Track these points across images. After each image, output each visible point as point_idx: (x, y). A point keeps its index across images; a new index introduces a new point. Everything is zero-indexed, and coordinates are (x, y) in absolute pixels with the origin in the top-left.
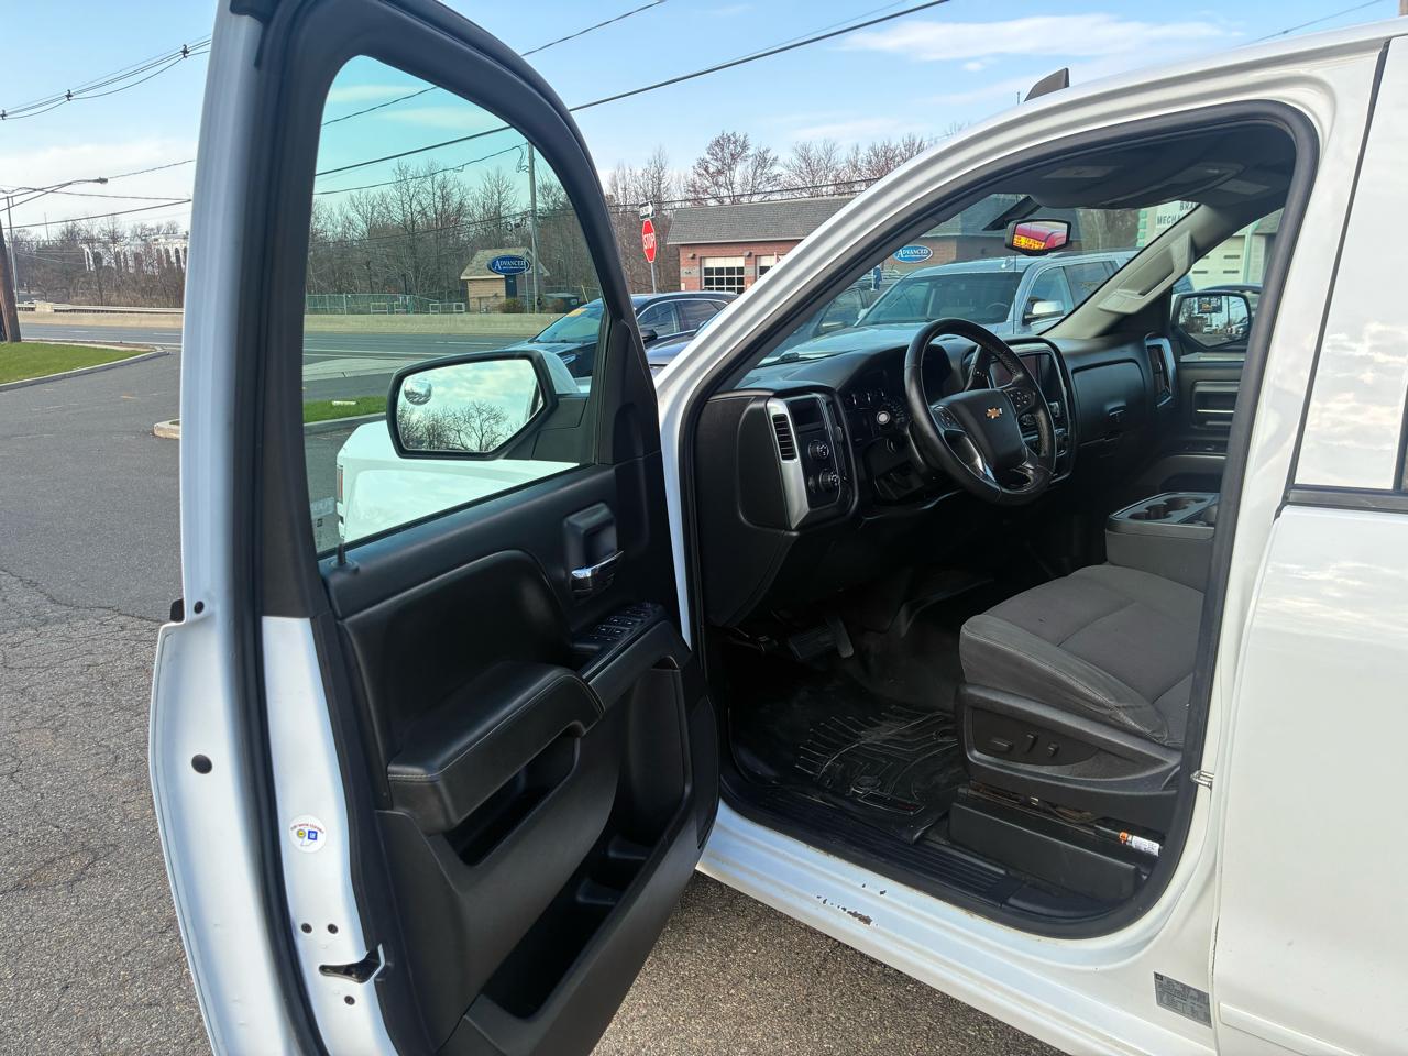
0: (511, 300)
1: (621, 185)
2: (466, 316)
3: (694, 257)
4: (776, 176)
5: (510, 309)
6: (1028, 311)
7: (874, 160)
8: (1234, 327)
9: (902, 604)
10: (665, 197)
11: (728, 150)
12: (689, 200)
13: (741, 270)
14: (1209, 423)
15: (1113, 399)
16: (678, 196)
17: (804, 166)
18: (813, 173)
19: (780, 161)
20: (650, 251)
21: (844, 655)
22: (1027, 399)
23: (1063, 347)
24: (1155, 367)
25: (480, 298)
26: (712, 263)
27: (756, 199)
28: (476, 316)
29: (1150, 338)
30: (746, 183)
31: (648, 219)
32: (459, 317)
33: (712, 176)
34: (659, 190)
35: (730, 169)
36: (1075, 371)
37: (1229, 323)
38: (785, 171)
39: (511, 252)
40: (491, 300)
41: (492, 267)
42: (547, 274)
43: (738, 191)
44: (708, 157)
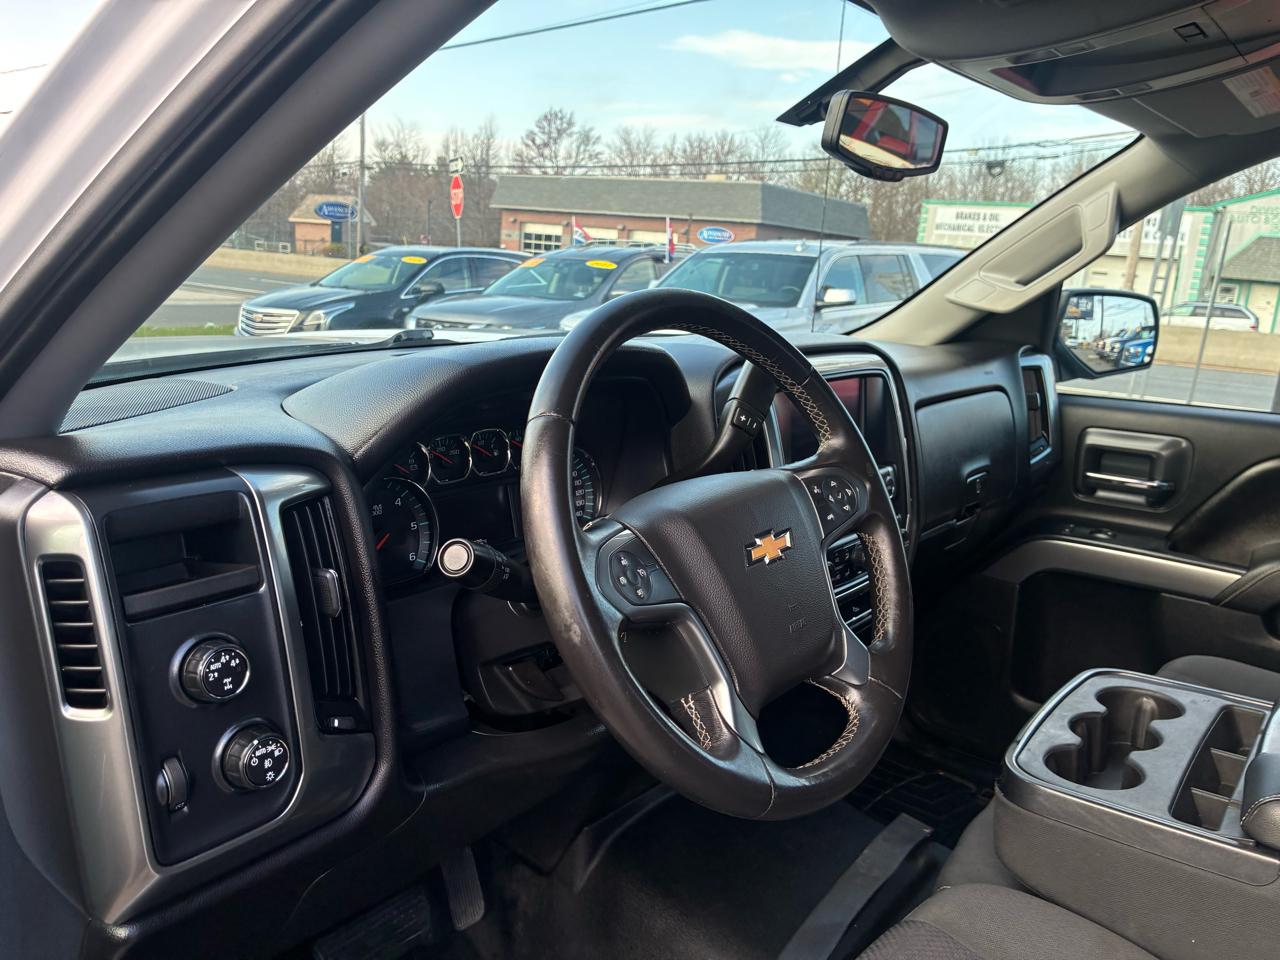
0: (335, 246)
1: (452, 147)
2: (293, 257)
3: (515, 221)
4: (597, 155)
5: (336, 253)
6: (819, 297)
7: (688, 149)
8: (1108, 341)
9: (578, 832)
10: (492, 163)
11: (554, 125)
12: (514, 167)
13: (558, 238)
14: (1101, 494)
15: (971, 454)
16: (506, 163)
17: (624, 148)
18: (633, 155)
19: (604, 140)
20: (457, 207)
21: (462, 924)
22: (851, 500)
23: (903, 362)
24: (1031, 400)
25: (306, 241)
26: (533, 229)
27: (579, 172)
28: (301, 257)
29: (1026, 354)
30: (570, 157)
31: (456, 175)
32: (285, 257)
33: (538, 147)
34: (487, 155)
35: (555, 143)
36: (921, 404)
37: (1101, 336)
38: (607, 151)
39: (340, 199)
40: (317, 244)
41: (319, 211)
42: (374, 224)
43: (562, 163)
44: (536, 130)
